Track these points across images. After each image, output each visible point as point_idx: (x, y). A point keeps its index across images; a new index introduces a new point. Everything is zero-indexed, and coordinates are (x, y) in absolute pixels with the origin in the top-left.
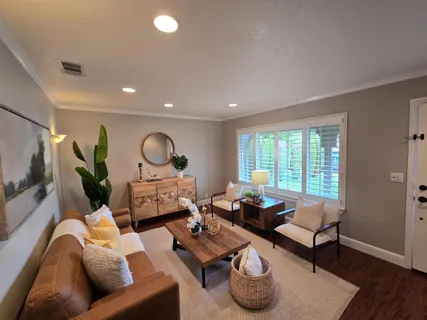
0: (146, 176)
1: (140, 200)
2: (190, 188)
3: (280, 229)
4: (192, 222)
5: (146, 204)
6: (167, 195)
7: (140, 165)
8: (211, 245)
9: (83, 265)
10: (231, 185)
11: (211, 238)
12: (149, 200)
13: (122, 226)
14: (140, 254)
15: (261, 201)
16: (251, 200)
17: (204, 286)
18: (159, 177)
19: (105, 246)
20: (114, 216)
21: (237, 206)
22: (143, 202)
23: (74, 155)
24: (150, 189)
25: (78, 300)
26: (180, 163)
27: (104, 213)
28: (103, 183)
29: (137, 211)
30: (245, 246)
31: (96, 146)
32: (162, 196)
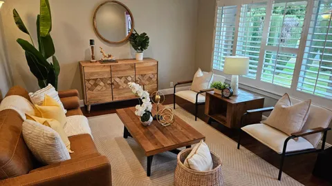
0: (99, 56)
1: (92, 82)
2: (150, 74)
3: (247, 129)
4: (140, 110)
5: (98, 88)
6: (123, 80)
7: (92, 42)
8: (159, 136)
9: (22, 137)
10: (200, 73)
11: (161, 129)
12: (102, 84)
13: (70, 109)
14: (85, 136)
15: (232, 94)
16: (219, 92)
17: (149, 174)
18: (113, 58)
19: (45, 123)
20: (61, 96)
21: (202, 98)
22: (96, 85)
23: (16, 27)
24: (103, 71)
25: (15, 164)
26: (140, 42)
27: (50, 92)
28: (50, 60)
29: (89, 94)
30: (197, 141)
31: (39, 16)
32: (117, 80)
